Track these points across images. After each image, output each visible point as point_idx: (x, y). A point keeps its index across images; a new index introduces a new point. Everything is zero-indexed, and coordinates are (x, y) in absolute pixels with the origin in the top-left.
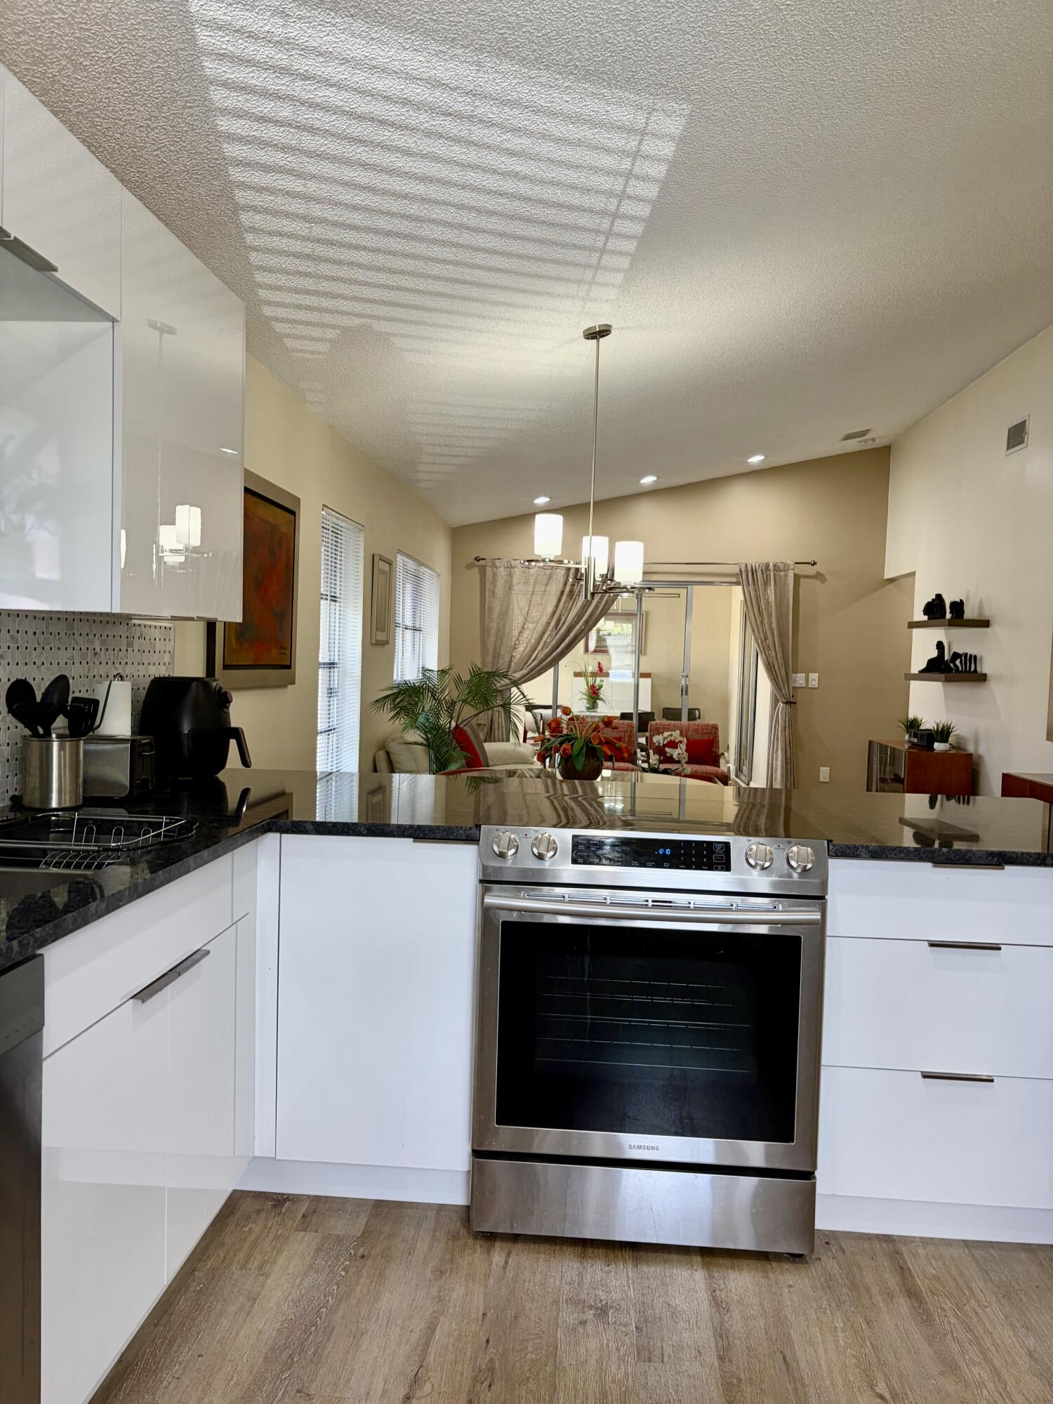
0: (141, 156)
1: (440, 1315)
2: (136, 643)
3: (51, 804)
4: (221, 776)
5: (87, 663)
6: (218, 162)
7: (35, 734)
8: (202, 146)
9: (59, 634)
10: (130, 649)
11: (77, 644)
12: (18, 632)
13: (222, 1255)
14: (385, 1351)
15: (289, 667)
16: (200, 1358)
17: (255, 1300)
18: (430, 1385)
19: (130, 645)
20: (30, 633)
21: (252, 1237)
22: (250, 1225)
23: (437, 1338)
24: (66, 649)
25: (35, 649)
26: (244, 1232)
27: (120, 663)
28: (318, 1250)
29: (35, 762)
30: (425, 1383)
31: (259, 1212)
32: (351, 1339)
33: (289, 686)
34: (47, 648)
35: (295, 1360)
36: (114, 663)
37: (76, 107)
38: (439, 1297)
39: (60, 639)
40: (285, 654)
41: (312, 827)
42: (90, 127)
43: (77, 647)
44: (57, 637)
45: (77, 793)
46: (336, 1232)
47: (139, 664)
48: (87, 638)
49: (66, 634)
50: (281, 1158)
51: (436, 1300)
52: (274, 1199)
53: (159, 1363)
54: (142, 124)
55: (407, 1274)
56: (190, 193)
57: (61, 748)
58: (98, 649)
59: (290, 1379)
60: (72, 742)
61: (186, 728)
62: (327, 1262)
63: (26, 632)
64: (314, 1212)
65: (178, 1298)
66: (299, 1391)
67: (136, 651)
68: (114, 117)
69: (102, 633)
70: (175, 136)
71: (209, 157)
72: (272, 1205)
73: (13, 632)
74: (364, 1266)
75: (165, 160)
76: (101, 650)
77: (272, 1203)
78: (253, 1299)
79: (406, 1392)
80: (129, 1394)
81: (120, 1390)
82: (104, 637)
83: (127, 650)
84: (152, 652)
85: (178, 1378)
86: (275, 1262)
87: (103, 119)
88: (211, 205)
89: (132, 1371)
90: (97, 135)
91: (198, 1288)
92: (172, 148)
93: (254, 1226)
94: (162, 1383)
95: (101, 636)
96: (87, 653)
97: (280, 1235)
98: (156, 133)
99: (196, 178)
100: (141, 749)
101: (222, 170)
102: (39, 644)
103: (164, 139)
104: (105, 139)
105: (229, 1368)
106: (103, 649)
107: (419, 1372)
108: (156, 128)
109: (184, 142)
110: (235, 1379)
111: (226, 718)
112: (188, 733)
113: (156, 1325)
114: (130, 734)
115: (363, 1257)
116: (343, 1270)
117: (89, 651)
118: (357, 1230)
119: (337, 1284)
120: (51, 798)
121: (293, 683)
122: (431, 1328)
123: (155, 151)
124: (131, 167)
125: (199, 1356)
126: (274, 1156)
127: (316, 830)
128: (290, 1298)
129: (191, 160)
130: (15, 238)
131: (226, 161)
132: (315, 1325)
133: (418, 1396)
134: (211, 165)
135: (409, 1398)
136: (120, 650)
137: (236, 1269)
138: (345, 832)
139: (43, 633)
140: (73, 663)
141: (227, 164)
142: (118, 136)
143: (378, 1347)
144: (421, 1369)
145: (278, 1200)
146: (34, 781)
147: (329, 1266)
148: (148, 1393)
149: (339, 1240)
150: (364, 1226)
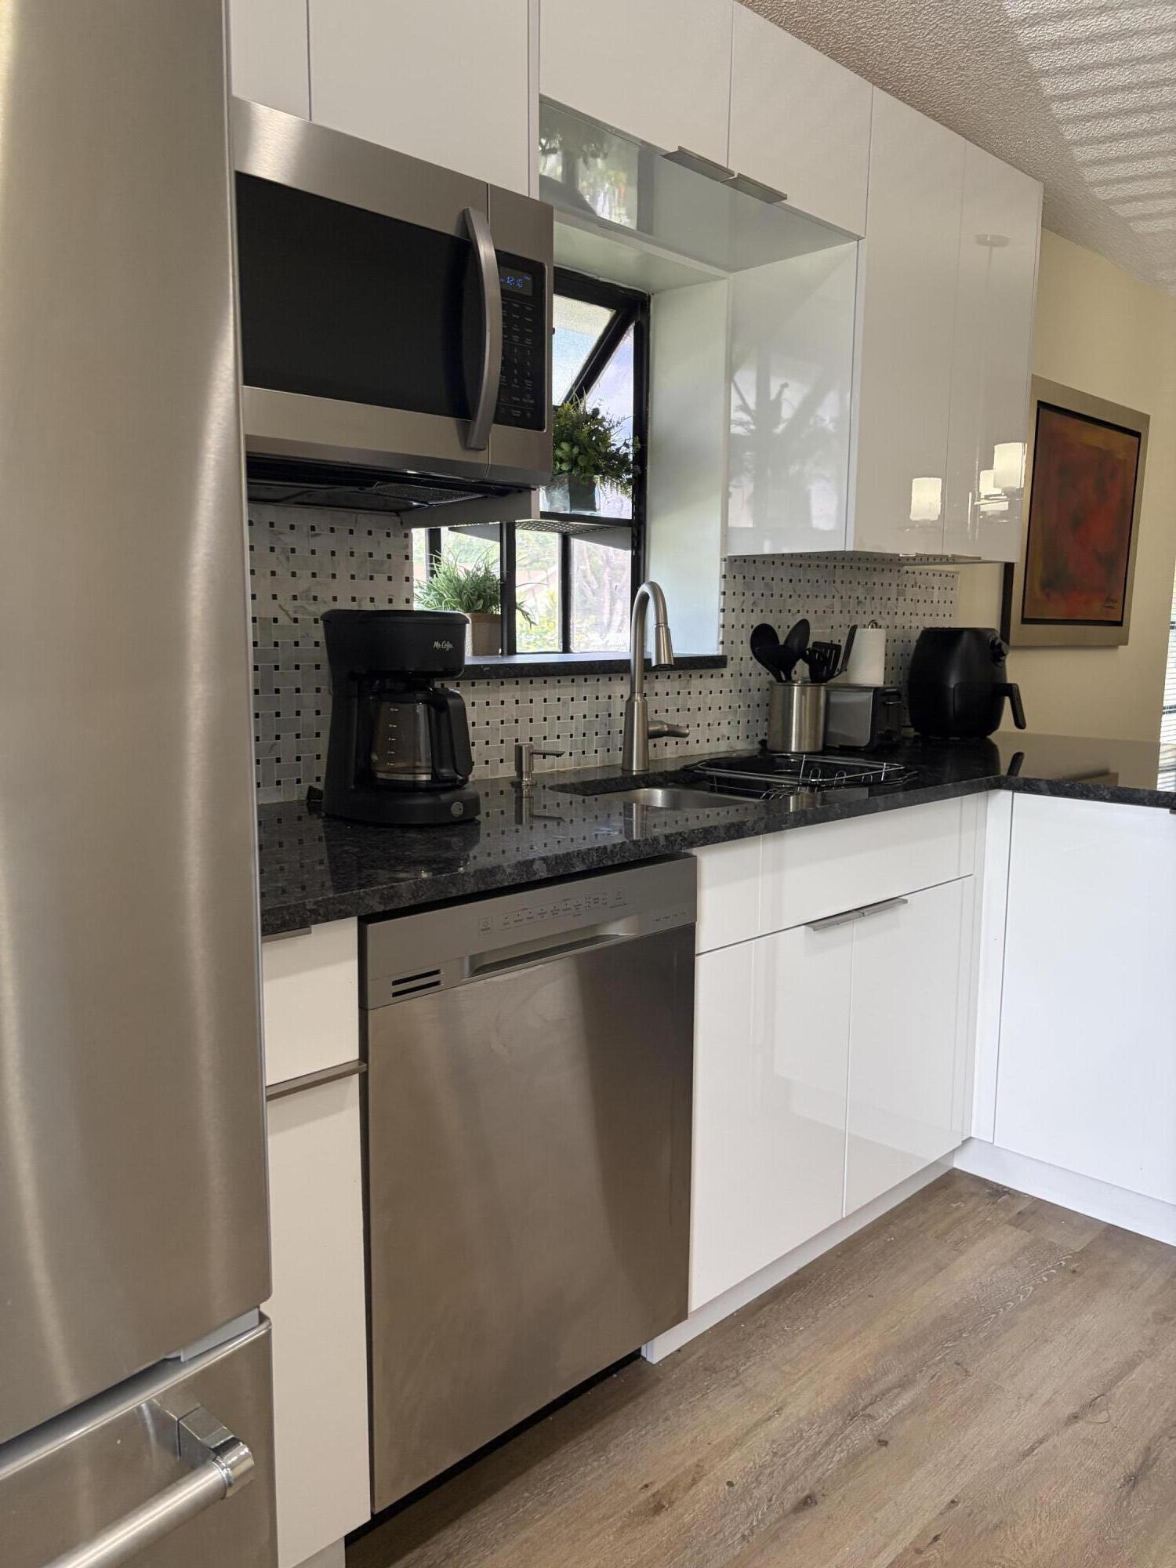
0: (913, 46)
1: (1147, 1357)
2: (910, 592)
3: (791, 747)
4: (993, 737)
5: (849, 612)
6: (1001, 24)
7: (779, 680)
8: (979, 11)
9: (817, 581)
10: (901, 599)
11: (837, 591)
12: (773, 579)
13: (921, 1219)
14: (1066, 1365)
15: (1119, 624)
16: (871, 1299)
17: (941, 1269)
18: (1107, 1415)
19: (900, 593)
20: (786, 580)
21: (957, 1215)
22: (959, 1203)
23: (1134, 1376)
24: (825, 597)
25: (790, 597)
26: (952, 1207)
27: (888, 613)
28: (1025, 1249)
29: (778, 707)
30: (1100, 1411)
31: (972, 1194)
32: (1032, 1341)
33: (1120, 647)
34: (804, 596)
35: (964, 1335)
36: (880, 613)
37: (836, 15)
38: (1152, 1340)
39: (818, 587)
40: (1113, 608)
41: (1046, 787)
42: (855, 32)
43: (837, 596)
44: (816, 584)
45: (816, 739)
46: (1051, 1239)
47: (911, 614)
48: (850, 585)
49: (826, 582)
50: (1000, 1146)
51: (1148, 1341)
52: (993, 1189)
53: (830, 1288)
54: (908, 10)
55: (1121, 1305)
56: (975, 71)
57: (802, 693)
58: (862, 598)
59: (952, 1351)
60: (814, 688)
61: (953, 681)
62: (1031, 1262)
63: (782, 580)
64: (1033, 1213)
65: (867, 1242)
66: (958, 1364)
67: (908, 601)
68: (876, 12)
69: (867, 581)
70: (946, 11)
71: (989, 22)
72: (989, 1193)
73: (768, 579)
74: (1072, 1281)
75: (939, 42)
76: (866, 598)
77: (990, 1191)
78: (940, 1268)
79: (1075, 1411)
80: (795, 1303)
81: (789, 1296)
82: (870, 585)
83: (897, 599)
84: (928, 601)
85: (843, 1307)
86: (974, 1244)
87: (866, 18)
88: (1001, 77)
89: (805, 1286)
90: (863, 39)
91: (889, 1240)
92: (945, 26)
93: (963, 1205)
94: (828, 1305)
95: (866, 584)
96: (849, 602)
97: (988, 1222)
98: (925, 15)
99: (979, 52)
100: (885, 698)
101: (1007, 33)
102: (795, 592)
103: (934, 19)
104: (872, 40)
105: (894, 1318)
106: (868, 598)
107: (1099, 1399)
108: (924, 9)
109: (957, 14)
110: (897, 1328)
111: (1002, 673)
112: (954, 688)
113: (839, 1256)
114: (882, 684)
115: (1074, 1272)
116: (1046, 1276)
117: (851, 600)
118: (1077, 1245)
119: (1035, 1287)
120: (791, 742)
121: (1126, 643)
122: (1130, 1365)
123: (927, 35)
124: (905, 62)
125: (869, 1296)
126: (992, 1141)
127: (1051, 790)
128: (978, 1280)
129: (969, 32)
130: (739, 174)
131: (1010, 20)
132: (997, 1313)
133: (1087, 1420)
134: (993, 30)
135: (1076, 1417)
136: (889, 599)
137: (931, 1236)
138: (1084, 795)
139: (800, 580)
140: (833, 612)
141: (1012, 22)
142: (885, 32)
143: (1060, 1359)
144: (1102, 1397)
145: (997, 1191)
146: (777, 726)
147: (1032, 1267)
148: (813, 1308)
149: (1052, 1248)
150: (1086, 1244)
